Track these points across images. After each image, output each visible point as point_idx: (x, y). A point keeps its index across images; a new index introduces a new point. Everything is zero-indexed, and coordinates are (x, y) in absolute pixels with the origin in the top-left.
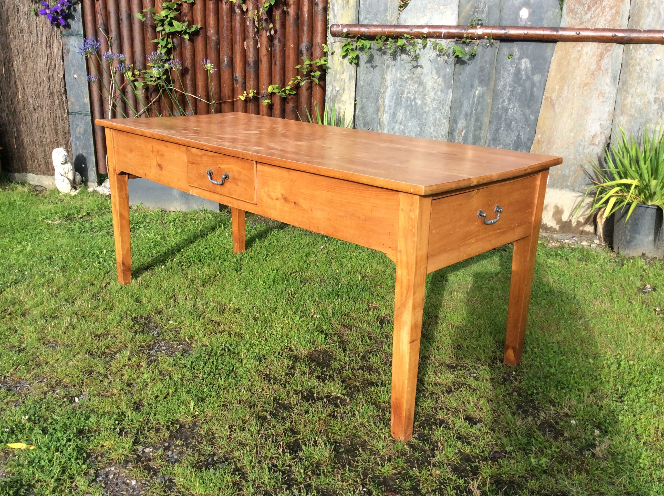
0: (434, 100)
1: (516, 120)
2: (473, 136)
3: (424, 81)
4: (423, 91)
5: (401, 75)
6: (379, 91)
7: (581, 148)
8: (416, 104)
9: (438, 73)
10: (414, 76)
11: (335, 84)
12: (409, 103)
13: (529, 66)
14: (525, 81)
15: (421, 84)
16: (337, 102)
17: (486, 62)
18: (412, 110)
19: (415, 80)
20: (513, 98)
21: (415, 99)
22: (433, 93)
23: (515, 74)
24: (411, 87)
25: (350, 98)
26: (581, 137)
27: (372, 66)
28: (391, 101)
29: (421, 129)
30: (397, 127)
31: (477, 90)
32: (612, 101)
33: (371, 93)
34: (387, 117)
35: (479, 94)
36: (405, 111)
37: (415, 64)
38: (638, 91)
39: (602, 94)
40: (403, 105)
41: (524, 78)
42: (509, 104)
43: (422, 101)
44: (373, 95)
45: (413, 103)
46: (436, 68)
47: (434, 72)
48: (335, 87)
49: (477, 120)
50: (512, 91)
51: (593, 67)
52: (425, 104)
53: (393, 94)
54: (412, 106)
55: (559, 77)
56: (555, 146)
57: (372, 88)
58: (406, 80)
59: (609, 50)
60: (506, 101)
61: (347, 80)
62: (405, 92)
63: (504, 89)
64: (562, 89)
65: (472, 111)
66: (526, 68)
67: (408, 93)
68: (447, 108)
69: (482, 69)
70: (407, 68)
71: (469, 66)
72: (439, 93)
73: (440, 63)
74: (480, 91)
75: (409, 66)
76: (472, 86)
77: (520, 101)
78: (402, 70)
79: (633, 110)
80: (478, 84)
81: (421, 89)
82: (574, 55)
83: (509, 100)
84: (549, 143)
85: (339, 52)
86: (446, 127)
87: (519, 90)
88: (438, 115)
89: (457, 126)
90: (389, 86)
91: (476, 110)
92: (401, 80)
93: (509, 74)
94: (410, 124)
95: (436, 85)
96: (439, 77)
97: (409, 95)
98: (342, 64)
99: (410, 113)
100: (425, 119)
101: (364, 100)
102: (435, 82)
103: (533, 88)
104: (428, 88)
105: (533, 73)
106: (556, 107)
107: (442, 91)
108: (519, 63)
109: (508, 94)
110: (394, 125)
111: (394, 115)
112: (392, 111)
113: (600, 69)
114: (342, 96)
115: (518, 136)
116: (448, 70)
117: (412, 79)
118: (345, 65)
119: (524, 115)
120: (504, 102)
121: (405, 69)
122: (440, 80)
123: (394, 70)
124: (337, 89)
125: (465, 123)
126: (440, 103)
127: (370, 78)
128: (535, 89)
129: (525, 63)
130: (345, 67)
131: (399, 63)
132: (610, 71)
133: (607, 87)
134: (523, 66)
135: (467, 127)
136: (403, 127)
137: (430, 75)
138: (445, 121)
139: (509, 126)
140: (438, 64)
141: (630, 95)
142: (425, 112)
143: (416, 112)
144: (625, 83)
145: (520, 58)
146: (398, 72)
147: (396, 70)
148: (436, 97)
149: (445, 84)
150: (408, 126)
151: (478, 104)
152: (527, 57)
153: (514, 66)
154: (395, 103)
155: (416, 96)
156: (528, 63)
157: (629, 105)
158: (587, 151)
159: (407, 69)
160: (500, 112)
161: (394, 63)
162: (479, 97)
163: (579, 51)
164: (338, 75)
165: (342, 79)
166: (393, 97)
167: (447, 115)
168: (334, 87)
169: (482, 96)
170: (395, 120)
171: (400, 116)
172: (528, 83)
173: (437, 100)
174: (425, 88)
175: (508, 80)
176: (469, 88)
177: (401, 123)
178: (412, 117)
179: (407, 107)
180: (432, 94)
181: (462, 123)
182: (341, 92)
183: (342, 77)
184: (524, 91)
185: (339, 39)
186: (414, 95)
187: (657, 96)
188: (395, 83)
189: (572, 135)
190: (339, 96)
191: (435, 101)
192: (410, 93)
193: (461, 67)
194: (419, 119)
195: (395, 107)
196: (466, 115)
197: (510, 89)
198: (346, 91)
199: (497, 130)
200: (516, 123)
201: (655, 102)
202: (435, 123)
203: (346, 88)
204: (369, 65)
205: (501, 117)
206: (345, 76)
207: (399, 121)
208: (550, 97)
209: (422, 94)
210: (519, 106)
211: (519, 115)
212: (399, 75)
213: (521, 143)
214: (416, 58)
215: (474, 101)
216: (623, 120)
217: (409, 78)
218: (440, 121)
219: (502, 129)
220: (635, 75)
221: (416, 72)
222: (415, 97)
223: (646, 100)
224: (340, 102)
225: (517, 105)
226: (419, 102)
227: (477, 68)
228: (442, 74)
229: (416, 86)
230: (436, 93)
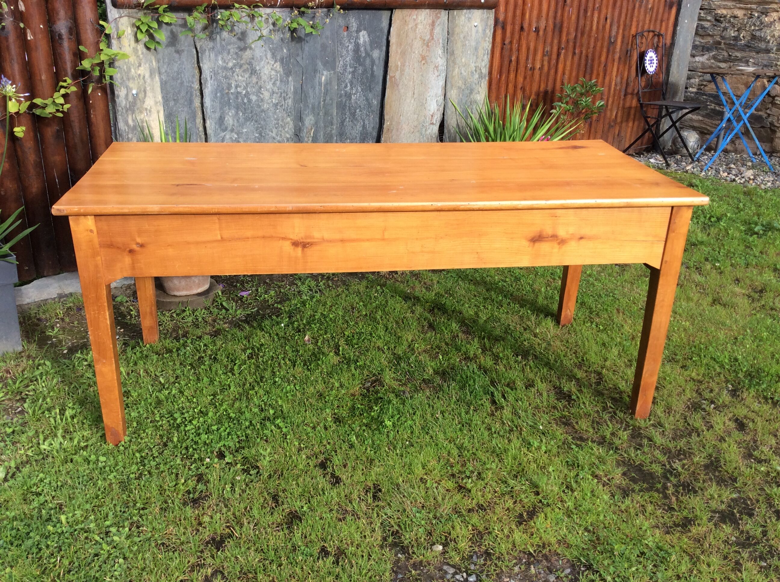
0: (273, 93)
1: (360, 107)
2: (324, 134)
3: (258, 68)
4: (257, 83)
5: (225, 62)
6: (191, 87)
7: (424, 130)
8: (250, 101)
9: (274, 56)
10: (242, 62)
11: (131, 85)
12: (240, 100)
13: (367, 39)
14: (365, 58)
15: (253, 72)
16: (137, 112)
17: (327, 38)
18: (245, 109)
19: (245, 67)
20: (355, 81)
21: (247, 94)
22: (271, 83)
23: (354, 51)
24: (240, 78)
25: (156, 103)
26: (423, 118)
27: (178, 52)
28: (213, 101)
29: (260, 134)
30: (228, 137)
31: (323, 74)
32: (444, 75)
33: (179, 92)
34: (211, 123)
35: (326, 80)
36: (237, 113)
37: (242, 44)
38: (463, 60)
39: (437, 67)
40: (233, 104)
41: (363, 55)
42: (351, 89)
43: (257, 95)
44: (183, 93)
45: (246, 101)
46: (270, 50)
47: (269, 55)
48: (131, 89)
49: (326, 114)
50: (353, 73)
51: (428, 37)
52: (262, 100)
53: (216, 90)
54: (245, 104)
55: (399, 51)
56: (403, 133)
57: (182, 83)
58: (232, 68)
59: (439, 18)
60: (349, 85)
61: (147, 75)
62: (233, 85)
63: (345, 70)
64: (404, 66)
65: (320, 103)
66: (365, 42)
67: (236, 87)
68: (290, 102)
69: (324, 47)
70: (232, 50)
71: (307, 44)
72: (278, 83)
73: (275, 42)
74: (326, 76)
75: (233, 49)
76: (315, 71)
77: (362, 84)
78: (225, 54)
79: (460, 82)
80: (322, 67)
81: (254, 80)
82: (411, 25)
83: (351, 83)
84: (397, 130)
85: (129, 31)
86: (290, 127)
87: (360, 70)
88: (280, 113)
89: (303, 125)
90: (209, 79)
91: (324, 101)
92: (225, 68)
93: (347, 51)
94: (245, 130)
95: (273, 73)
96: (276, 61)
97: (239, 89)
98: (135, 50)
99: (244, 114)
100: (265, 120)
101: (172, 103)
102: (272, 69)
103: (372, 67)
104: (264, 78)
105: (372, 49)
106: (400, 87)
107: (281, 81)
108: (357, 38)
109: (350, 76)
110: (223, 134)
111: (221, 120)
112: (217, 115)
113: (433, 39)
114: (144, 102)
115: (364, 126)
116: (285, 51)
117: (241, 66)
118: (140, 53)
119: (367, 100)
120: (346, 86)
121: (229, 53)
122: (278, 66)
123: (212, 55)
124: (134, 92)
125: (313, 119)
126: (281, 96)
127: (176, 69)
128: (375, 67)
129: (363, 36)
130: (141, 56)
131: (219, 45)
132: (441, 41)
133: (439, 59)
134: (361, 41)
135: (316, 123)
136: (236, 136)
137: (264, 58)
138: (289, 119)
139: (353, 115)
140: (273, 44)
141: (457, 66)
142: (263, 111)
143: (252, 112)
144: (453, 53)
145: (358, 31)
146: (220, 58)
147: (216, 56)
148: (276, 89)
149: (284, 70)
150: (242, 133)
151: (326, 94)
152: (365, 30)
153: (352, 41)
154: (220, 103)
155: (249, 90)
156: (366, 36)
157: (457, 77)
158: (429, 131)
159: (231, 53)
160: (344, 100)
161: (211, 44)
162: (326, 84)
163: (415, 20)
164: (133, 70)
165: (139, 75)
166: (216, 94)
167: (290, 112)
168: (129, 89)
169: (328, 83)
170: (223, 127)
171: (229, 120)
172: (368, 61)
173: (277, 93)
174: (259, 78)
175: (348, 59)
176: (313, 73)
177: (232, 131)
178: (247, 119)
179: (237, 108)
180: (269, 86)
181: (311, 120)
182: (141, 96)
183: (139, 72)
184: (365, 71)
185: (126, 11)
186: (245, 88)
187: (477, 64)
188: (216, 74)
189: (416, 116)
190: (138, 101)
191: (275, 95)
192: (240, 87)
193: (298, 45)
194: (256, 121)
195: (221, 109)
196: (313, 108)
197: (351, 70)
198: (149, 94)
199: (342, 122)
200: (360, 111)
201: (476, 71)
202: (278, 124)
203: (148, 89)
204: (172, 49)
205: (345, 105)
206: (144, 70)
207: (229, 128)
208: (394, 77)
209: (257, 87)
210: (362, 89)
211: (362, 102)
212: (220, 62)
213: (367, 134)
214: (243, 36)
215: (320, 90)
216: (453, 94)
217: (235, 65)
218: (283, 120)
219: (347, 120)
220: (459, 44)
221: (244, 56)
222: (247, 92)
223: (470, 70)
224: (141, 112)
225: (359, 89)
226: (254, 98)
227: (319, 47)
228: (278, 58)
229: (247, 75)
230: (274, 84)
